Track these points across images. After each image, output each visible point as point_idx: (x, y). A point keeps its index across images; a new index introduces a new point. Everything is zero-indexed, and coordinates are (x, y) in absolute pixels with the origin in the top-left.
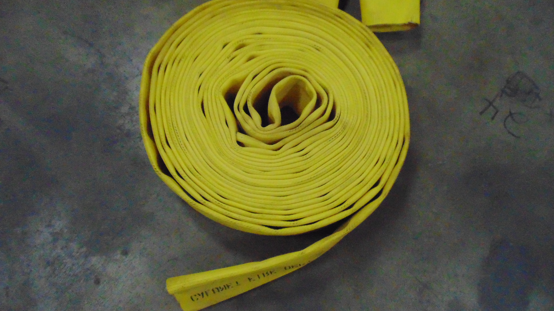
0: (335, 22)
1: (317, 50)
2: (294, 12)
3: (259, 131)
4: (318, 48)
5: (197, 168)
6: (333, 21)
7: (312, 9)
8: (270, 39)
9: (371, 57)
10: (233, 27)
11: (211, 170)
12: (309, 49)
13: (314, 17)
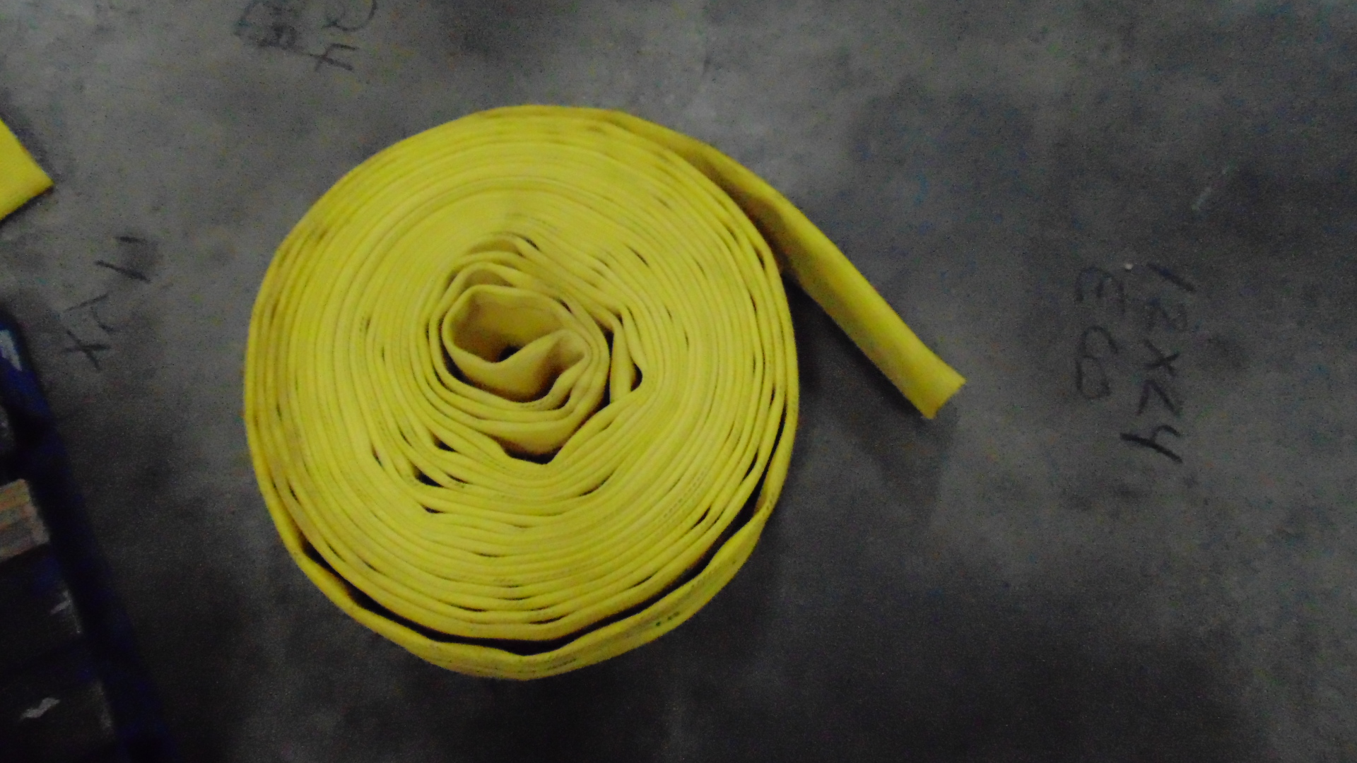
0: (290, 311)
1: (368, 324)
2: (294, 404)
3: (596, 358)
4: (365, 323)
5: (725, 434)
6: (288, 319)
7: (276, 372)
8: (380, 423)
9: (347, 221)
10: (380, 513)
11: (715, 405)
12: (374, 340)
13: (292, 360)
